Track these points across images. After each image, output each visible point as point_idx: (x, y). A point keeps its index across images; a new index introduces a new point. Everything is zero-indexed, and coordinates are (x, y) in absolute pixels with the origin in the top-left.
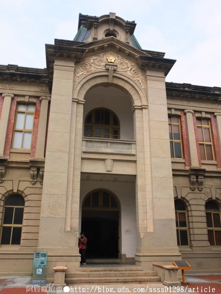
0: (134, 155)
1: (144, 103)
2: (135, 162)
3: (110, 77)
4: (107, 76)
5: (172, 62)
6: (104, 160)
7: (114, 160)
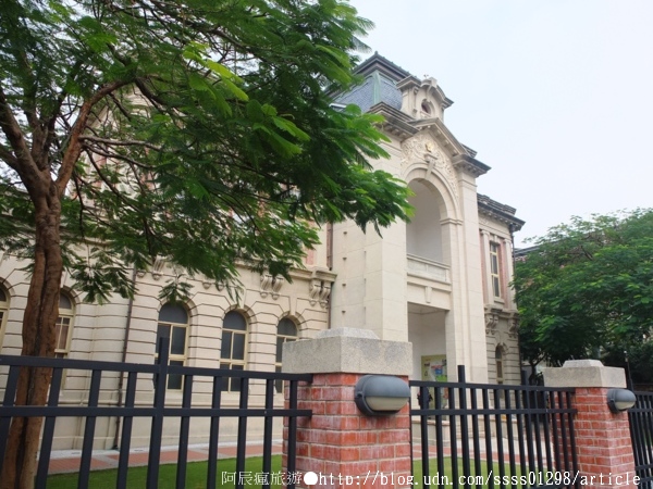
0: (449, 285)
1: (459, 218)
2: (449, 293)
3: (429, 172)
4: (426, 170)
5: (485, 169)
6: (424, 287)
7: (434, 289)
